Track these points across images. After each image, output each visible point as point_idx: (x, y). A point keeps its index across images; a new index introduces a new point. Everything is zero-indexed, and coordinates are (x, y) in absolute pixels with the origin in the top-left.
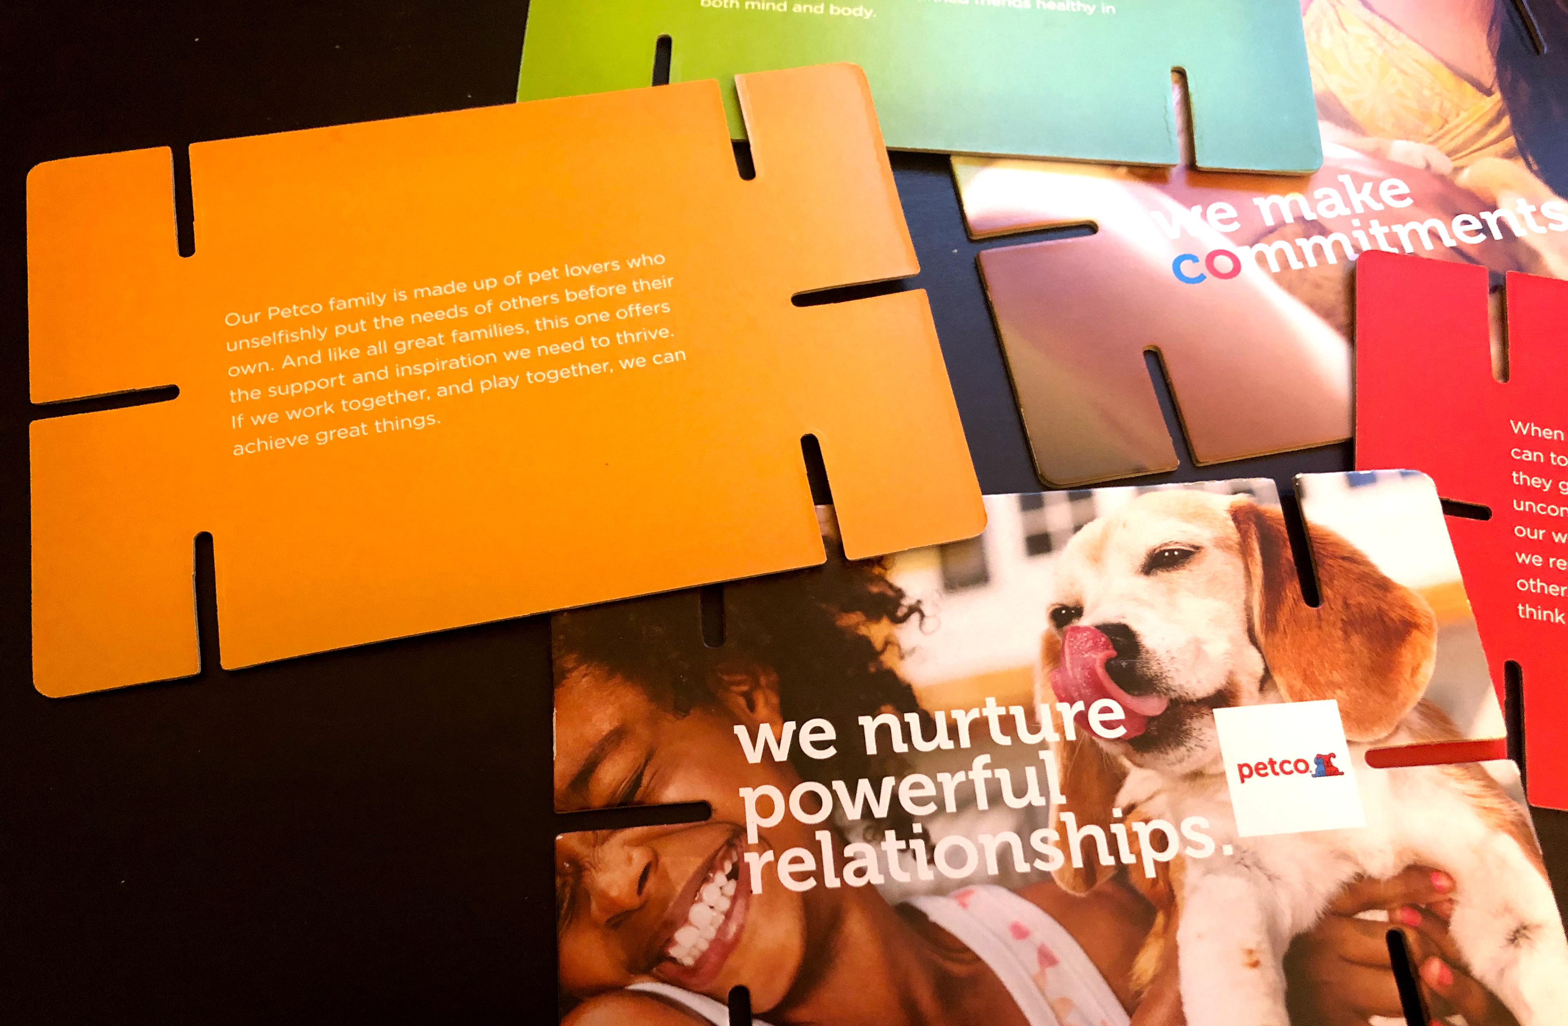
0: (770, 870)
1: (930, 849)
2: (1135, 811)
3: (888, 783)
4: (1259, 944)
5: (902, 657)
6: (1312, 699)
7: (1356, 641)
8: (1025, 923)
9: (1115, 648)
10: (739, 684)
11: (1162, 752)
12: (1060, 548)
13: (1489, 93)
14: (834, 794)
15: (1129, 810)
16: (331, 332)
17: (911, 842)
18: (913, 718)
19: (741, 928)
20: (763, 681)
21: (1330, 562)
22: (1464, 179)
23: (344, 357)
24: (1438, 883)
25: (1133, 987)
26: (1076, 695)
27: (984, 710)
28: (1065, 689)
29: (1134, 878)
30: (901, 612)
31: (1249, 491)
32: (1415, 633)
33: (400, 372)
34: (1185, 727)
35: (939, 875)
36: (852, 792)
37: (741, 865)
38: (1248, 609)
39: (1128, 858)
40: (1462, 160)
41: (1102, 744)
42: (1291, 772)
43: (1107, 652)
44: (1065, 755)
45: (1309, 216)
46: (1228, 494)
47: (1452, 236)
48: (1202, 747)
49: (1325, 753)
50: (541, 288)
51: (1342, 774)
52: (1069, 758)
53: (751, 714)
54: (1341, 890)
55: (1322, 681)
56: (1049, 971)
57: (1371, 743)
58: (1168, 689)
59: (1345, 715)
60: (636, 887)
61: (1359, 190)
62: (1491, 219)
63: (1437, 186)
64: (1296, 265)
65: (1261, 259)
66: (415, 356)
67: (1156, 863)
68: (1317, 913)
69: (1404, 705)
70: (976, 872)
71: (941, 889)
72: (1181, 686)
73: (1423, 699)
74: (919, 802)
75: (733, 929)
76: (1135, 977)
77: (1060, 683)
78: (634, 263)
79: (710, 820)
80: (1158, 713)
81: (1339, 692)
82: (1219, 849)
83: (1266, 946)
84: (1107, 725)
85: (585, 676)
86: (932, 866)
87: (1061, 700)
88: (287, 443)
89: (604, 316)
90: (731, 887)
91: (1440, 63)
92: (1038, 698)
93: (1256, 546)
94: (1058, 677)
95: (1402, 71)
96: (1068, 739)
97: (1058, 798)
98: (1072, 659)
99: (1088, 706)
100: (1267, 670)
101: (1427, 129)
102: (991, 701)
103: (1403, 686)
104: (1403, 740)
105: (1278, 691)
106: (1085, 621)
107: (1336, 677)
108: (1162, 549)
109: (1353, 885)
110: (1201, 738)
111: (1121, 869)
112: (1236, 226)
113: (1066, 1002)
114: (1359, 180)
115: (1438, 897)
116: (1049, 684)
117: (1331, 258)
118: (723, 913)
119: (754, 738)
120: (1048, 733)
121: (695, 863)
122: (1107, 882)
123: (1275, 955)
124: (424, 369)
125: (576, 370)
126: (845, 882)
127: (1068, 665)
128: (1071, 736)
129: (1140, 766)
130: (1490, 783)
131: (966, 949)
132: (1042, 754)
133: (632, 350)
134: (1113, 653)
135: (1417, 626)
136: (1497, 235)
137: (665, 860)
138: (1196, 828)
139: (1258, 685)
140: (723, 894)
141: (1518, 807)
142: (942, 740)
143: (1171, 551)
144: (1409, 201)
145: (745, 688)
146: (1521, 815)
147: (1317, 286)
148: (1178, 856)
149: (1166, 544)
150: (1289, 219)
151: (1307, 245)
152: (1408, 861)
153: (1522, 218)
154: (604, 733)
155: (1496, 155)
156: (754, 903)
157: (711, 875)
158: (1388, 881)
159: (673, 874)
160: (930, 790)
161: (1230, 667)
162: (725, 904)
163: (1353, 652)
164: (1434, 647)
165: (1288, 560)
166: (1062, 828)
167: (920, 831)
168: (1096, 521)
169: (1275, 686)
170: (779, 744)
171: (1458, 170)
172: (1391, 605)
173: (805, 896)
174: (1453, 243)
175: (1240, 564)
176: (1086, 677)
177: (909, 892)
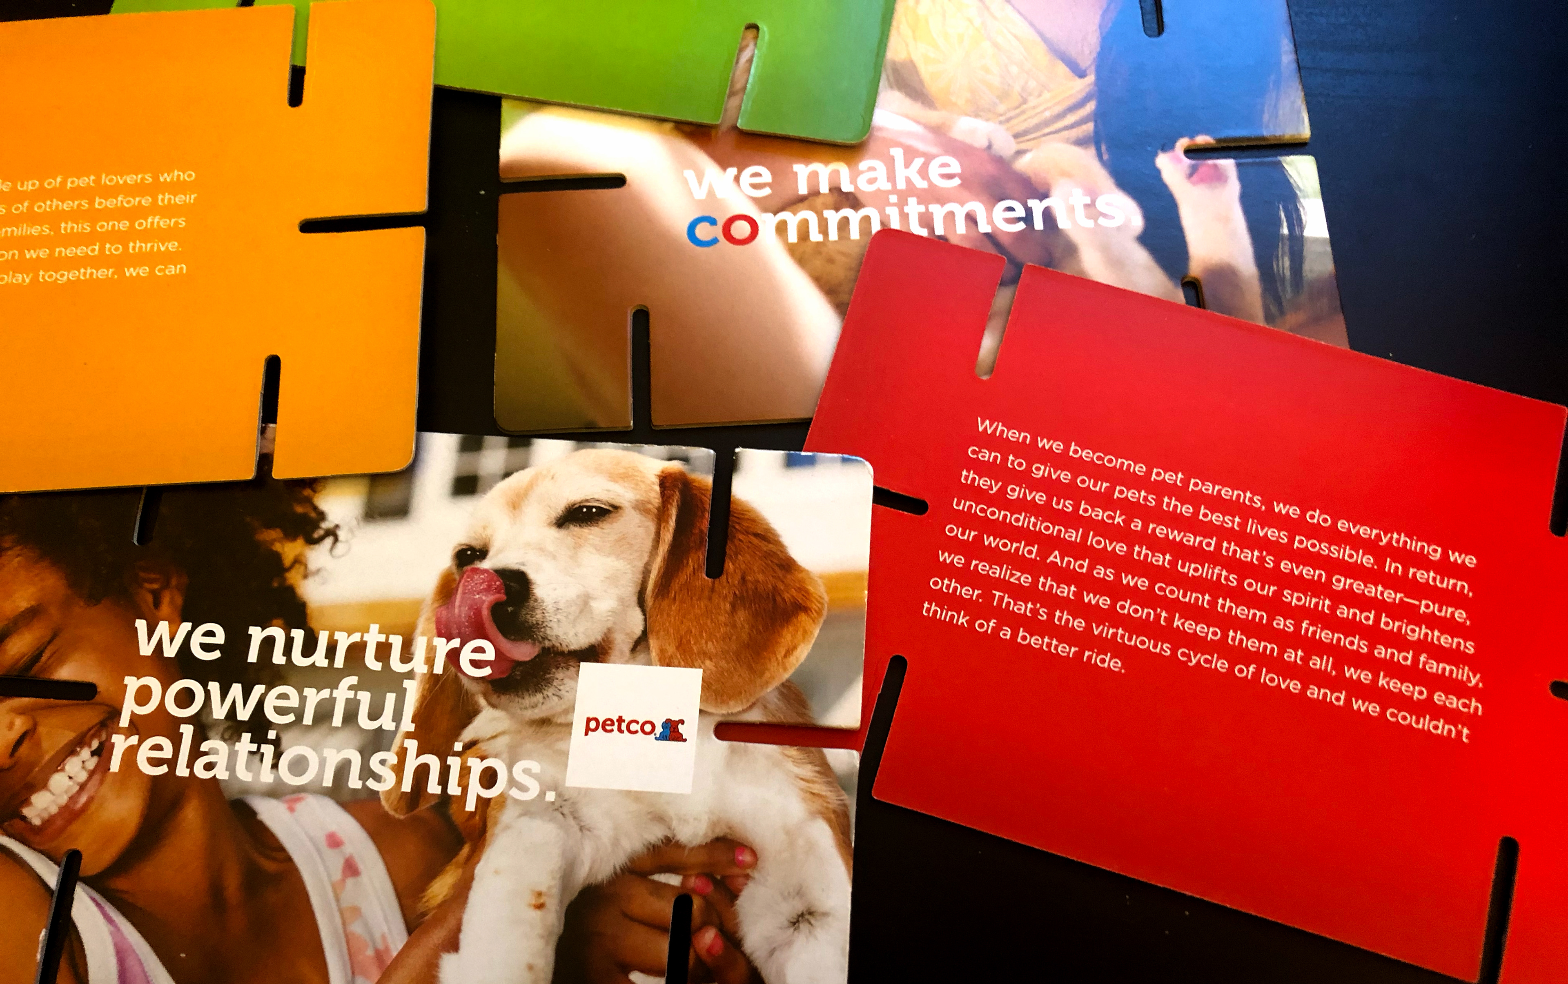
0: (131, 753)
1: (278, 755)
2: (475, 748)
3: (258, 690)
4: (550, 888)
5: (305, 576)
6: (679, 666)
7: (742, 616)
8: (342, 835)
9: (507, 594)
10: (151, 581)
11: (518, 696)
12: (484, 492)
13: (1082, 75)
14: (207, 693)
15: (470, 746)
17: (263, 746)
18: (298, 635)
19: (91, 800)
20: (174, 582)
21: (741, 537)
22: (1023, 164)
24: (740, 858)
25: (421, 907)
26: (455, 631)
27: (365, 635)
28: (447, 626)
29: (454, 809)
30: (316, 535)
31: (685, 460)
32: (803, 617)
34: (548, 676)
35: (278, 779)
36: (224, 694)
37: (107, 744)
38: (646, 572)
39: (454, 789)
40: (1028, 143)
41: (465, 681)
42: (636, 732)
43: (498, 596)
44: (427, 686)
45: (847, 187)
46: (663, 459)
47: (990, 221)
48: (557, 696)
49: (675, 718)
50: (76, 193)
51: (685, 740)
52: (430, 690)
53: (154, 611)
54: (645, 850)
55: (695, 649)
56: (350, 881)
57: (723, 715)
58: (545, 638)
59: (706, 685)
60: (11, 750)
61: (907, 165)
62: (1037, 207)
63: (990, 169)
64: (815, 236)
65: (781, 229)
67: (479, 797)
68: (615, 868)
69: (767, 683)
70: (312, 781)
71: (276, 792)
72: (557, 637)
73: (788, 681)
74: (280, 711)
75: (83, 799)
76: (424, 900)
77: (444, 619)
78: (165, 177)
79: (93, 701)
80: (528, 659)
81: (708, 662)
82: (542, 794)
83: (555, 891)
84: (476, 664)
85: (19, 555)
86: (274, 771)
87: (440, 635)
89: (124, 225)
90: (92, 763)
91: (1039, 39)
92: (419, 630)
93: (674, 512)
94: (444, 613)
95: (995, 45)
96: (435, 672)
97: (408, 725)
98: (462, 598)
99: (463, 644)
100: (645, 634)
101: (1001, 108)
102: (374, 628)
103: (773, 666)
104: (755, 716)
105: (649, 654)
106: (486, 564)
107: (710, 647)
108: (582, 505)
109: (659, 847)
110: (561, 688)
111: (445, 798)
112: (767, 191)
113: (356, 911)
114: (910, 154)
115: (736, 871)
116: (434, 619)
117: (855, 233)
118: (78, 784)
119: (150, 634)
120: (419, 665)
121: (68, 736)
122: (428, 809)
123: (561, 901)
125: (84, 273)
126: (194, 773)
127: (457, 603)
128: (438, 669)
129: (494, 706)
130: (825, 769)
131: (282, 849)
132: (407, 683)
133: (140, 259)
134: (503, 597)
135: (806, 609)
136: (1039, 225)
137: (42, 730)
138: (527, 771)
139: (631, 646)
140: (83, 768)
141: (845, 797)
142: (319, 658)
143: (590, 508)
144: (957, 181)
145: (155, 586)
146: (845, 805)
147: (831, 261)
148: (502, 795)
149: (587, 501)
150: (824, 189)
151: (833, 217)
152: (719, 832)
153: (1071, 209)
154: (23, 609)
155: (1067, 141)
156: (109, 780)
157: (78, 749)
158: (692, 849)
159: (45, 745)
160: (294, 702)
161: (609, 625)
162: (83, 776)
163: (734, 626)
164: (816, 632)
165: (701, 531)
166: (402, 753)
167: (274, 737)
168: (527, 471)
169: (648, 648)
170: (172, 640)
171: (1020, 153)
172: (787, 586)
173: (155, 780)
174: (988, 229)
175: (652, 528)
176: (470, 617)
177: (247, 790)
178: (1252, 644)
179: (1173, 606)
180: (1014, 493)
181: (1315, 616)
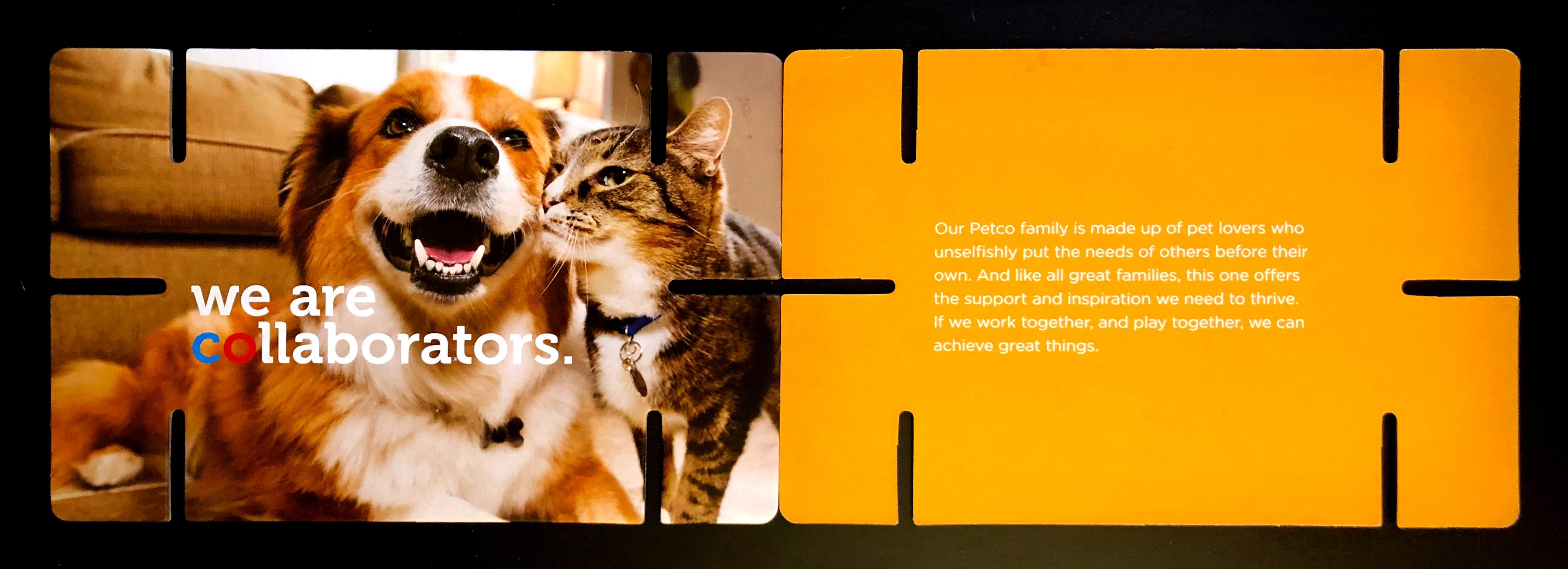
16: (1020, 253)
23: (1028, 279)
33: (1072, 299)
66: (1084, 288)
78: (1276, 229)
88: (976, 348)
89: (1244, 276)
124: (1092, 301)
125: (1214, 322)
133: (1262, 311)
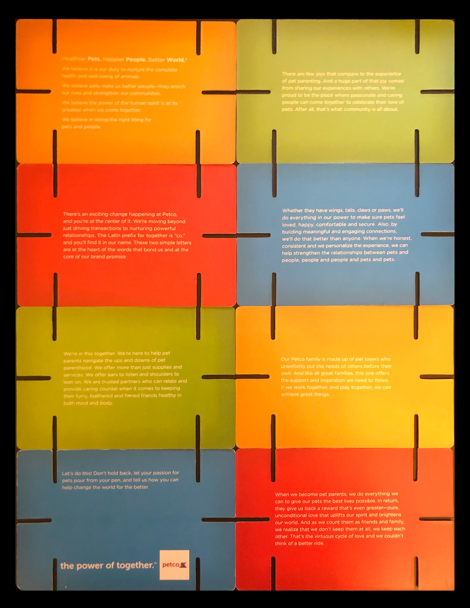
178: (351, 529)
179: (332, 526)
180: (289, 509)
181: (364, 518)
